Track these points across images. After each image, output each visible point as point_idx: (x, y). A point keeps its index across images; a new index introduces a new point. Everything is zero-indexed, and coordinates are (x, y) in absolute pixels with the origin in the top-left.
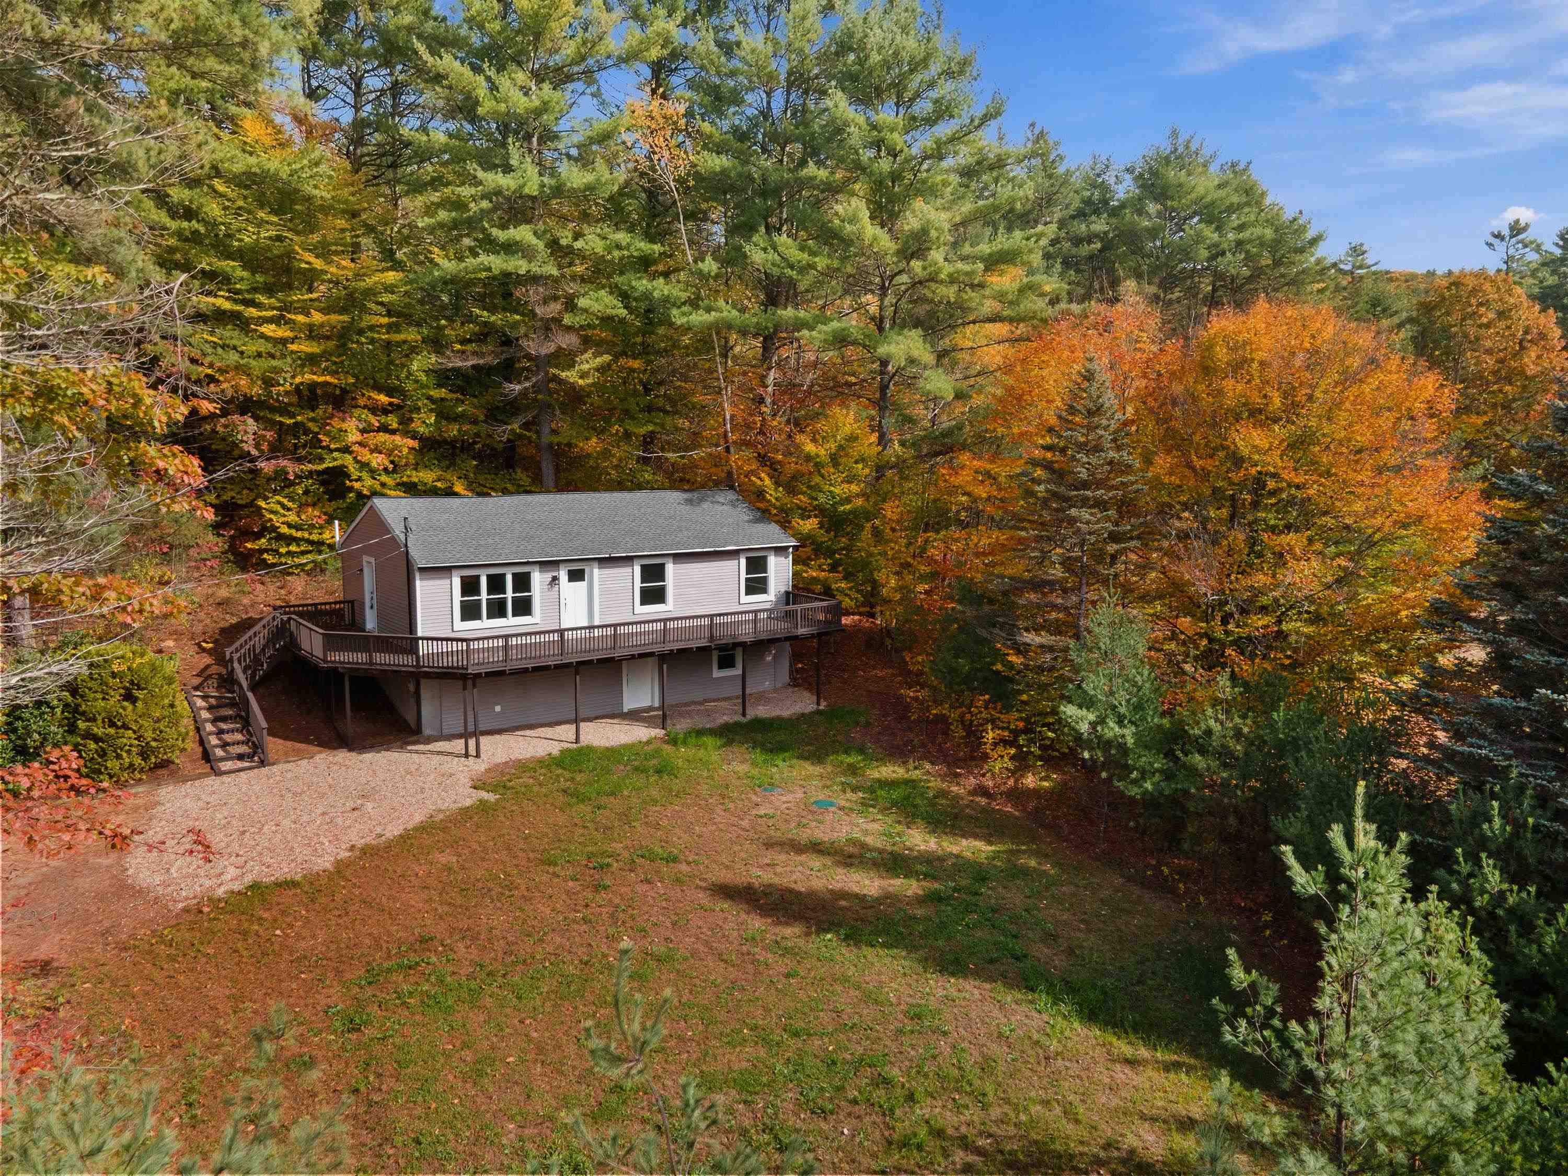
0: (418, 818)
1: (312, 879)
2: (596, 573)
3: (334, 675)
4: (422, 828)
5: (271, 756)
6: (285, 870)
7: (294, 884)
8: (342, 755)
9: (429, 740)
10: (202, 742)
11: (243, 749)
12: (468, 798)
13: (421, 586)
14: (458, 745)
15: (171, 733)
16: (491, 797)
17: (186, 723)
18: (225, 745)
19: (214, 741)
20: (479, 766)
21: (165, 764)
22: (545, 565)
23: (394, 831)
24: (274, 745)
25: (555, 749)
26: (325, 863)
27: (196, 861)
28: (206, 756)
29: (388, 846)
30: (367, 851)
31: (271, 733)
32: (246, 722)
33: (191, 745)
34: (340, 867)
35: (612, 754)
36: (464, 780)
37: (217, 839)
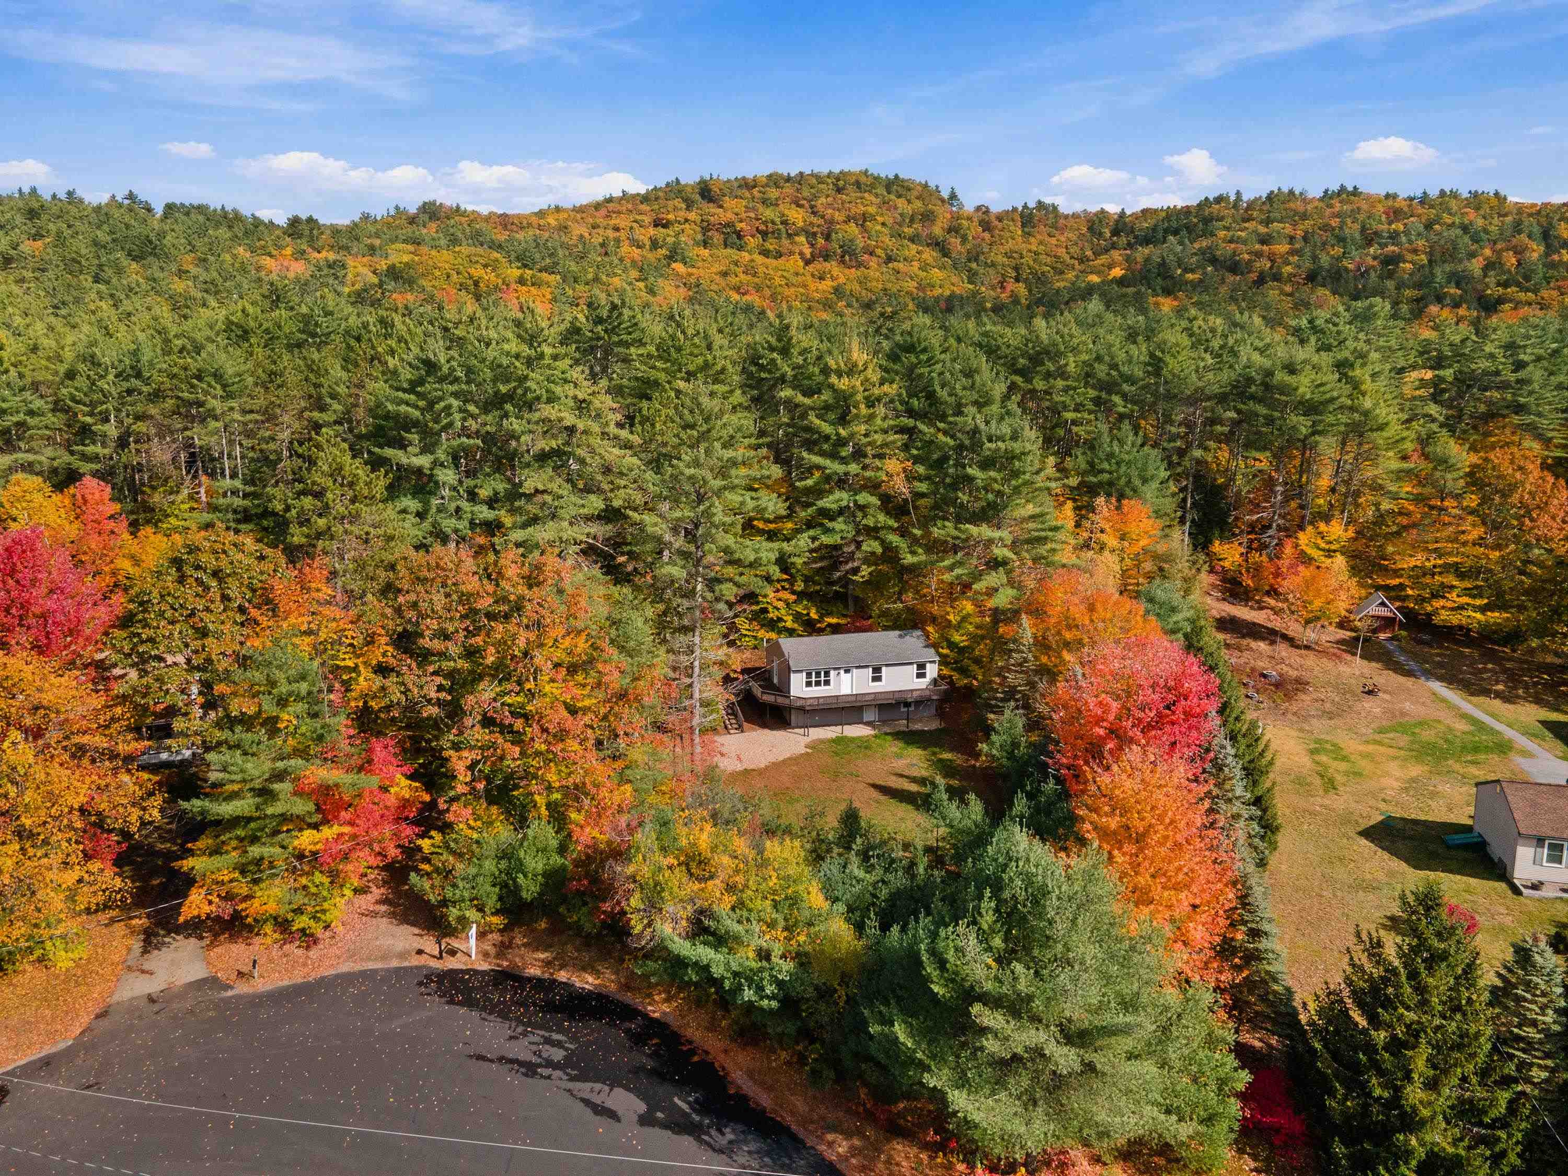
0: (788, 755)
1: (759, 770)
2: (854, 671)
3: (765, 705)
4: (790, 759)
5: (745, 729)
6: (751, 767)
7: (754, 770)
8: (767, 731)
9: (794, 728)
10: (724, 722)
11: (736, 726)
12: (802, 750)
13: (791, 674)
14: (801, 731)
16: (809, 750)
17: (720, 718)
18: (730, 724)
19: (727, 722)
20: (807, 739)
22: (835, 668)
23: (781, 758)
24: (745, 725)
25: (834, 735)
26: (762, 766)
28: (725, 727)
29: (780, 763)
30: (774, 764)
31: (745, 721)
32: (736, 716)
33: (721, 723)
34: (767, 767)
35: (852, 740)
36: (802, 744)
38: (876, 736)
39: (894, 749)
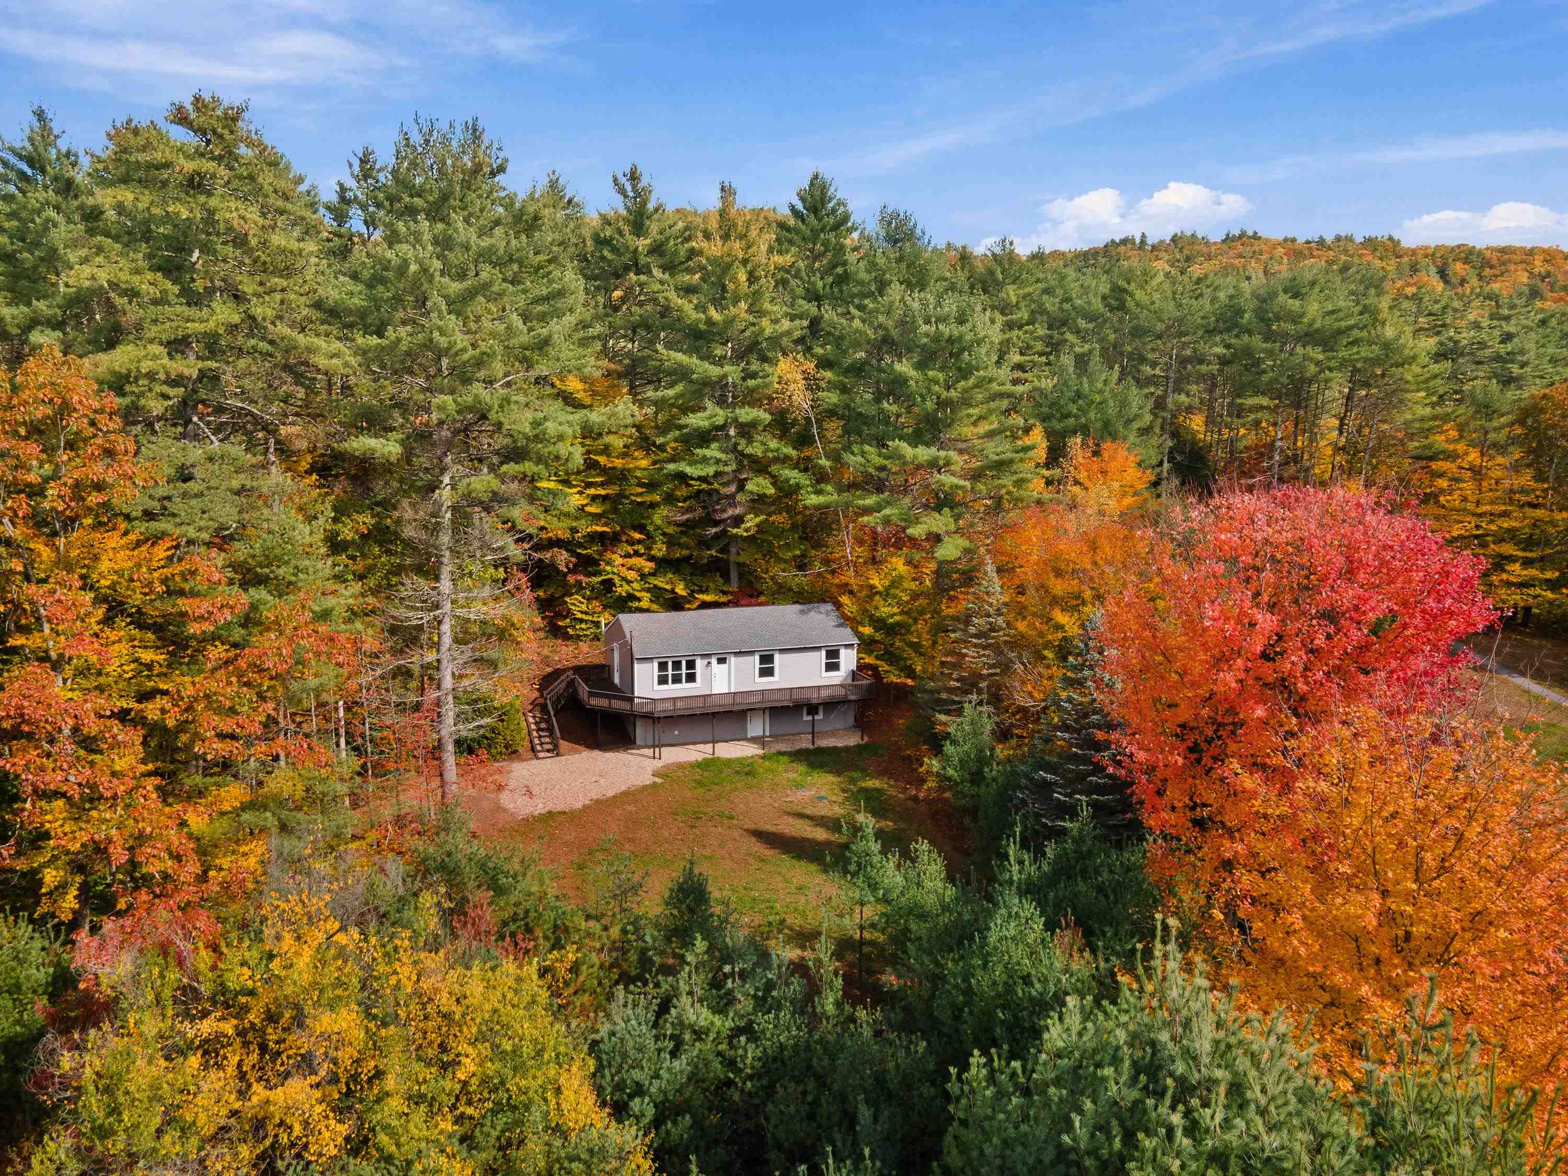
0: (623, 788)
1: (572, 811)
2: (733, 660)
3: (593, 713)
4: (625, 794)
5: (562, 751)
6: (560, 808)
7: (564, 813)
8: (596, 753)
9: (639, 748)
10: (531, 741)
11: (550, 747)
12: (648, 779)
13: (636, 666)
14: (649, 752)
15: (518, 737)
16: (659, 780)
17: (525, 731)
18: (541, 744)
19: (537, 741)
20: (658, 764)
21: (515, 752)
22: (703, 656)
23: (610, 794)
24: (563, 744)
25: (700, 757)
26: (578, 805)
27: (526, 798)
28: (533, 749)
29: (608, 800)
30: (598, 802)
31: (563, 738)
32: (550, 730)
33: (526, 743)
34: (585, 808)
35: (728, 762)
36: (650, 771)
37: (535, 791)
38: (763, 757)
39: (792, 775)
